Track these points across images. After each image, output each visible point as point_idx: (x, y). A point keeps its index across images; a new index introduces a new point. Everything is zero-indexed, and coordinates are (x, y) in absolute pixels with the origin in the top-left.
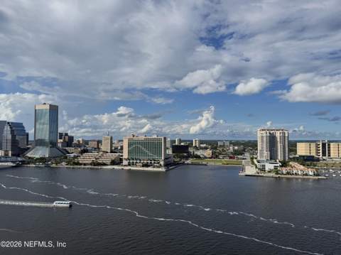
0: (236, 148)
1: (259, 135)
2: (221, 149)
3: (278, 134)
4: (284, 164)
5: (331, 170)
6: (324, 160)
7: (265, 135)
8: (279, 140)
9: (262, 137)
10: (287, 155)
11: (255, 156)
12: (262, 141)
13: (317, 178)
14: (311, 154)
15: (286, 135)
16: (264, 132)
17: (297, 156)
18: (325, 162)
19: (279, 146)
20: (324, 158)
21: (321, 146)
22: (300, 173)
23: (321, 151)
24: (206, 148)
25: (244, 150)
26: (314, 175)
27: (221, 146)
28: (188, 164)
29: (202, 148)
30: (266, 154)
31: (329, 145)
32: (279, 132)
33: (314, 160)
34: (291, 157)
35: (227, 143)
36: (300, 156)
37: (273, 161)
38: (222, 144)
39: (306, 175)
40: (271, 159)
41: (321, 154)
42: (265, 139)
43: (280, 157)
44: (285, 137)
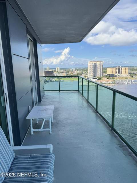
0: (78, 72)
1: (89, 65)
2: (71, 73)
3: (98, 64)
4: (100, 79)
5: (121, 81)
6: (118, 76)
7: (91, 64)
8: (98, 67)
9: (90, 65)
10: (102, 74)
11: (87, 76)
12: (90, 68)
13: (114, 84)
14: (113, 73)
15: (102, 64)
16: (91, 63)
17: (107, 75)
18: (119, 77)
19: (98, 70)
20: (119, 75)
21: (118, 69)
22: (106, 82)
23: (118, 72)
24: (63, 72)
25: (82, 73)
26: (113, 83)
27: (71, 71)
28: (53, 81)
29: (61, 73)
30: (92, 74)
31: (121, 68)
32: (98, 63)
33: (114, 76)
34: (103, 75)
35: (74, 69)
36: (108, 75)
37: (95, 78)
38: (72, 70)
39: (109, 83)
40: (94, 76)
41: (118, 73)
42: (91, 67)
43: (98, 76)
44: (101, 65)
